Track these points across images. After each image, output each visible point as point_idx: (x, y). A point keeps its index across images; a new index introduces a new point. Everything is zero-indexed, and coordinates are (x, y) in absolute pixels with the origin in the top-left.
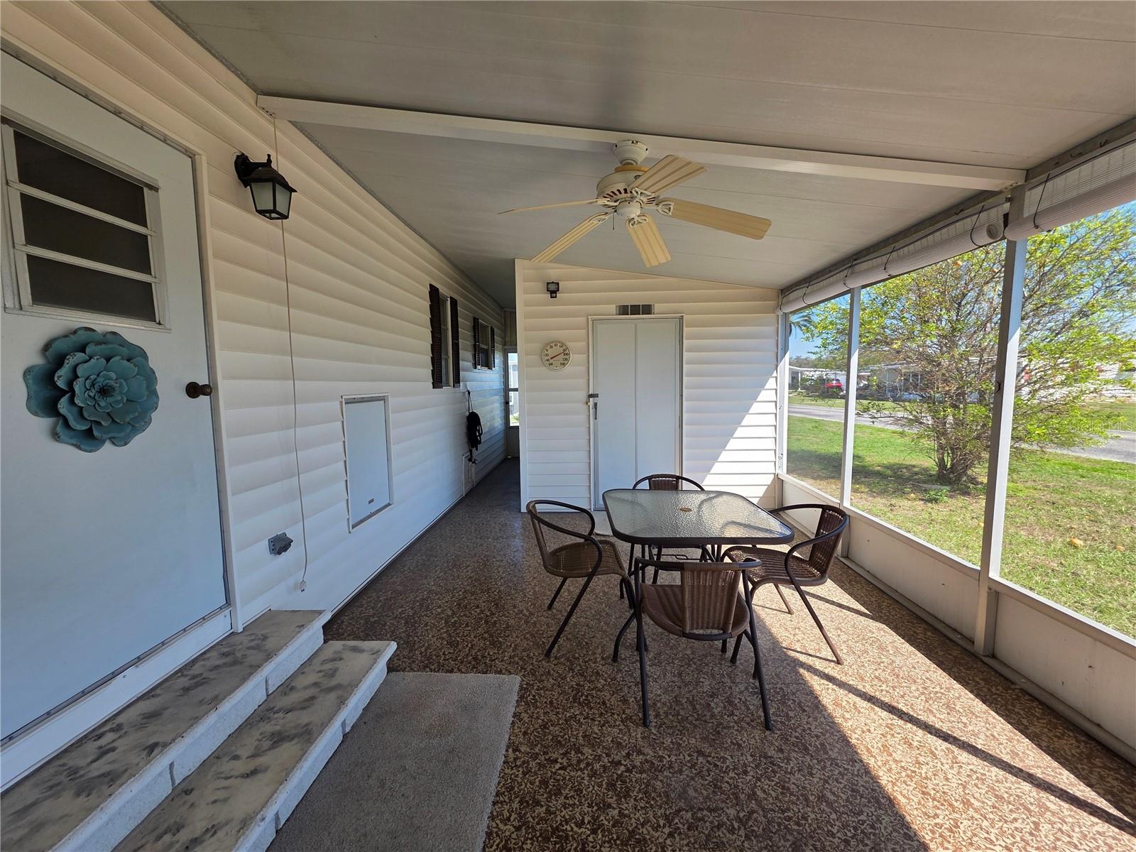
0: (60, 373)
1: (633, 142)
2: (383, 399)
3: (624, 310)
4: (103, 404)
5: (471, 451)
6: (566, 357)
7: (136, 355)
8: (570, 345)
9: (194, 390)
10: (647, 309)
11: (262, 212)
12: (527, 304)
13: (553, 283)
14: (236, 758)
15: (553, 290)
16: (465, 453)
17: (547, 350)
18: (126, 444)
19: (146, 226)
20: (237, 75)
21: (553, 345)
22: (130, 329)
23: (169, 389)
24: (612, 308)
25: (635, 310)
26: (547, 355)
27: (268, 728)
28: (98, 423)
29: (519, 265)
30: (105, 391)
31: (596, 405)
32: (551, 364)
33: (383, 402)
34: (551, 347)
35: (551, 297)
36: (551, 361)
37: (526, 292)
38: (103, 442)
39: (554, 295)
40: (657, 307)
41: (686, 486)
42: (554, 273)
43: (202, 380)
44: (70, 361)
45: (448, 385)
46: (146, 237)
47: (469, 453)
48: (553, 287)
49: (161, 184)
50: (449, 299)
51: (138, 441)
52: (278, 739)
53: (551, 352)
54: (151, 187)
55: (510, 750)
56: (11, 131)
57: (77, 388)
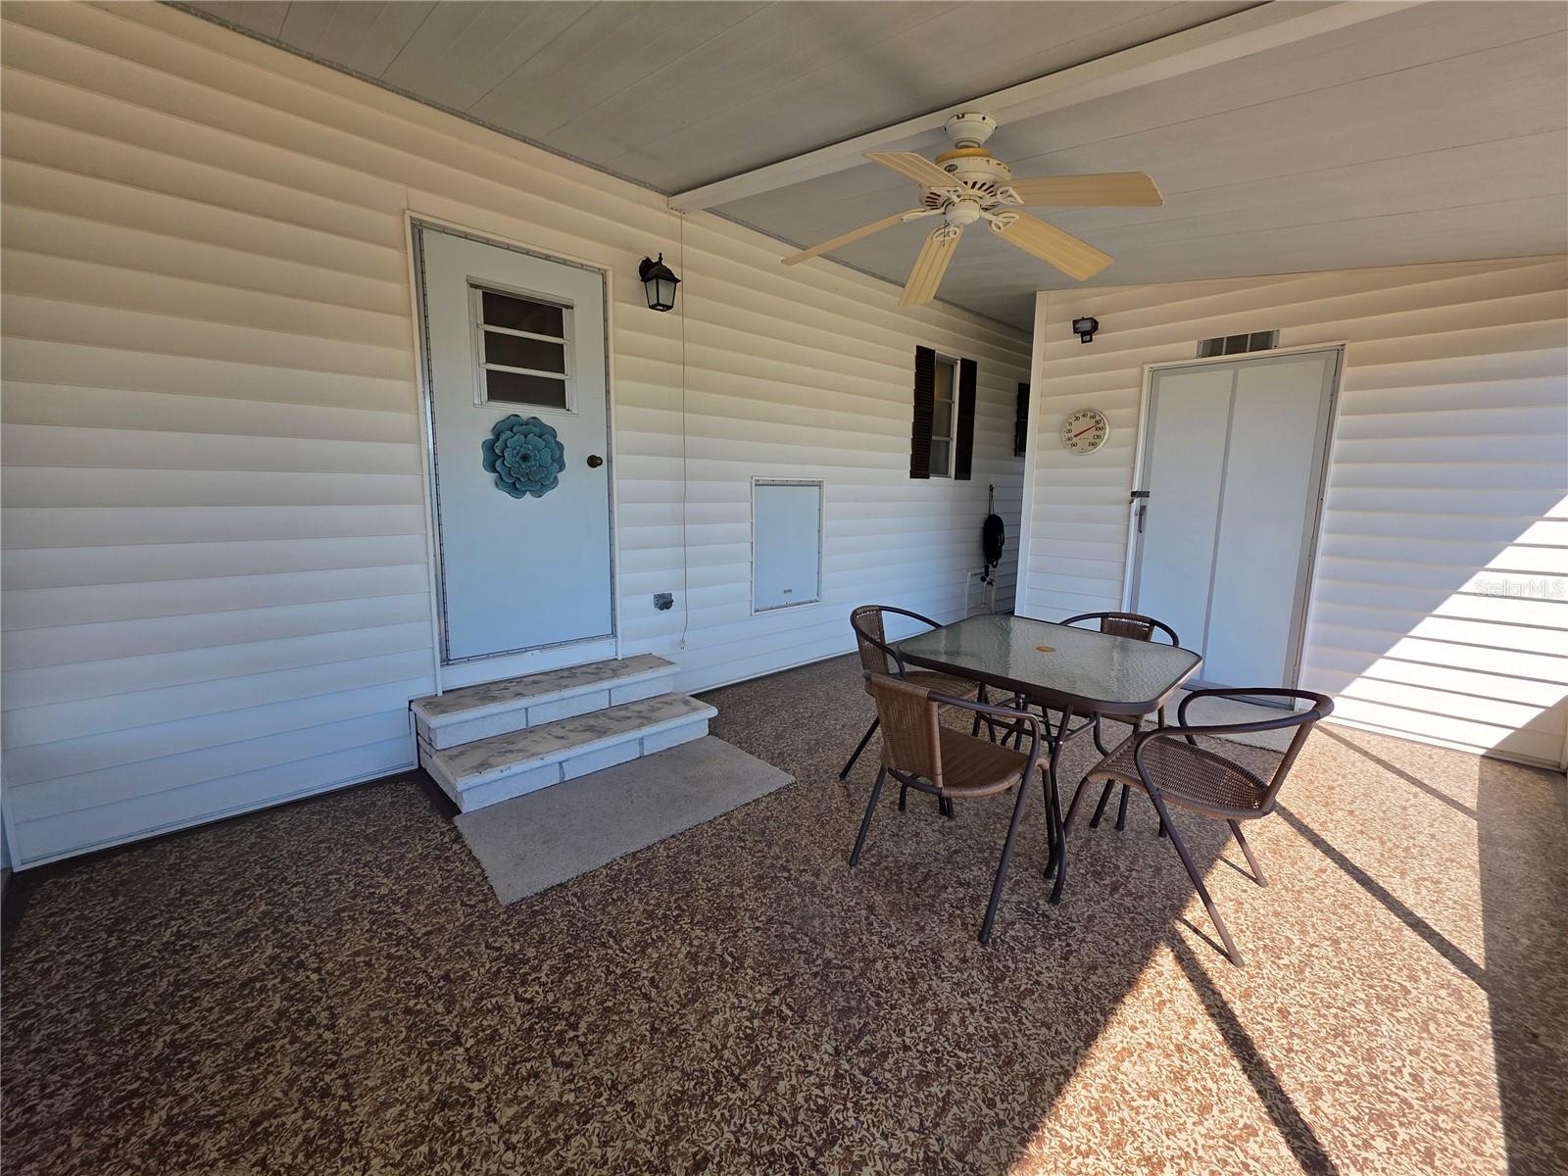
0: (497, 444)
1: (958, 118)
2: (819, 485)
3: (1213, 348)
4: (524, 466)
5: (987, 568)
6: (1099, 433)
7: (546, 433)
8: (1109, 413)
9: (594, 462)
10: (1262, 341)
11: (653, 307)
12: (1045, 358)
13: (1083, 319)
14: (563, 728)
15: (1087, 329)
16: (973, 568)
17: (1070, 424)
18: (540, 496)
19: (562, 337)
20: (647, 188)
21: (1080, 415)
22: (546, 415)
23: (575, 458)
24: (1192, 346)
25: (1237, 344)
26: (1069, 431)
27: (592, 722)
28: (519, 479)
29: (1041, 299)
30: (525, 458)
31: (1143, 509)
32: (1074, 445)
33: (817, 488)
34: (1077, 419)
35: (1083, 342)
36: (1075, 440)
37: (1048, 338)
38: (525, 492)
39: (1088, 338)
40: (1286, 335)
41: (1158, 634)
42: (1090, 303)
43: (601, 454)
44: (503, 437)
45: (945, 474)
46: (562, 346)
47: (983, 570)
48: (1087, 326)
49: (576, 303)
50: (959, 362)
51: (549, 495)
52: (590, 729)
53: (1077, 427)
54: (567, 307)
55: (724, 818)
56: (479, 292)
57: (506, 455)
